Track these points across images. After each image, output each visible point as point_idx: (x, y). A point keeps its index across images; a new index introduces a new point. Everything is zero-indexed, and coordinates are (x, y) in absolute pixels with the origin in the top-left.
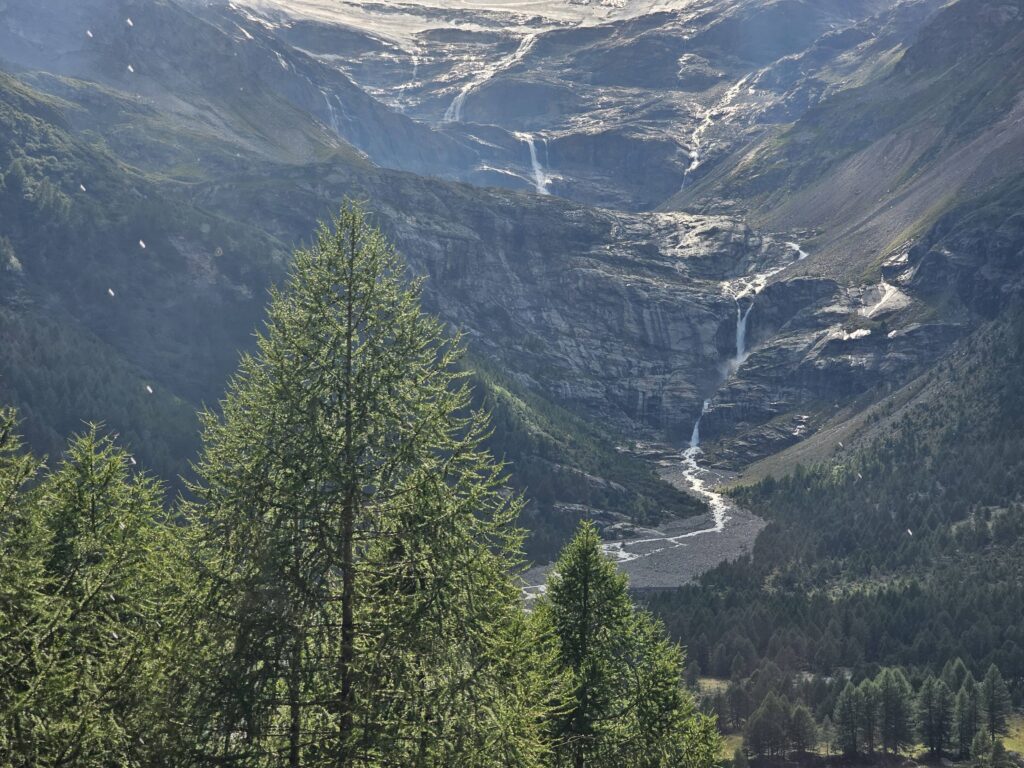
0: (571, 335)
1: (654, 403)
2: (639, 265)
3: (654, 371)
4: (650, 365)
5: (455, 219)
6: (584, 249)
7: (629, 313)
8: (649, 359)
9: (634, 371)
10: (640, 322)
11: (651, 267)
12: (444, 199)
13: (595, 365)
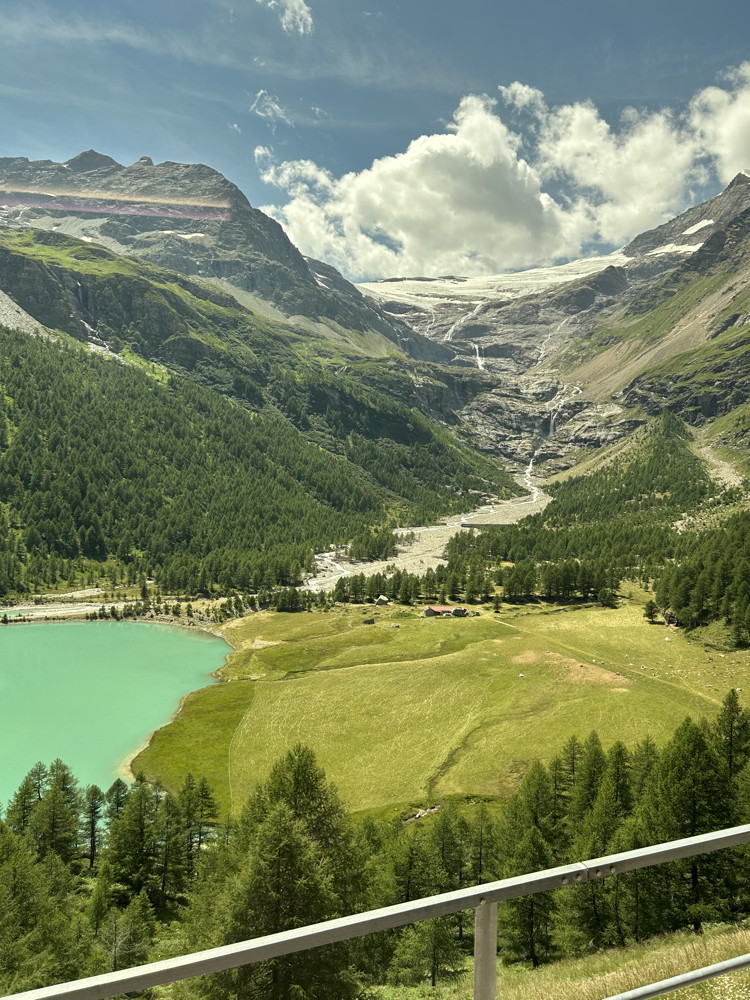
0: (483, 425)
2: (510, 397)
3: (515, 439)
4: (513, 436)
5: (438, 379)
6: (489, 390)
7: (506, 416)
9: (507, 439)
10: (510, 419)
11: (517, 397)
12: (435, 371)
13: (491, 436)
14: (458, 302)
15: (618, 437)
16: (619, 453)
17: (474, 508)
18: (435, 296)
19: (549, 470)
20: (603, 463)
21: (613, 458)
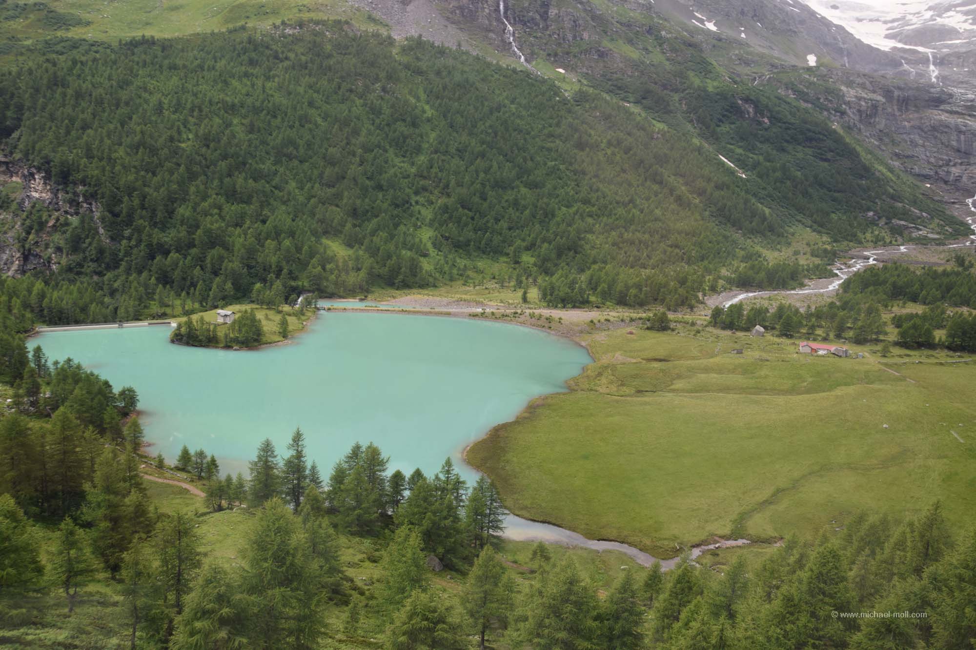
0: (923, 146)
1: (958, 179)
2: (963, 114)
3: (961, 164)
4: (960, 161)
5: (874, 92)
6: (937, 106)
7: (954, 137)
8: (960, 158)
9: (952, 164)
10: (958, 141)
11: (970, 115)
12: (871, 82)
13: (932, 160)
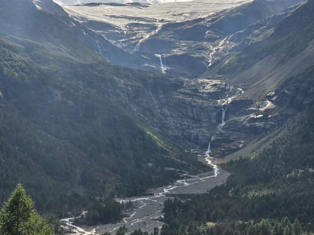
0: (171, 116)
1: (196, 137)
2: (192, 95)
4: (195, 126)
5: (136, 81)
6: (176, 90)
7: (189, 110)
9: (191, 127)
10: (193, 112)
11: (196, 96)
13: (179, 126)
14: (143, 23)
15: (273, 126)
16: (275, 138)
17: (172, 182)
18: (126, 17)
19: (223, 152)
20: (264, 146)
21: (271, 142)
